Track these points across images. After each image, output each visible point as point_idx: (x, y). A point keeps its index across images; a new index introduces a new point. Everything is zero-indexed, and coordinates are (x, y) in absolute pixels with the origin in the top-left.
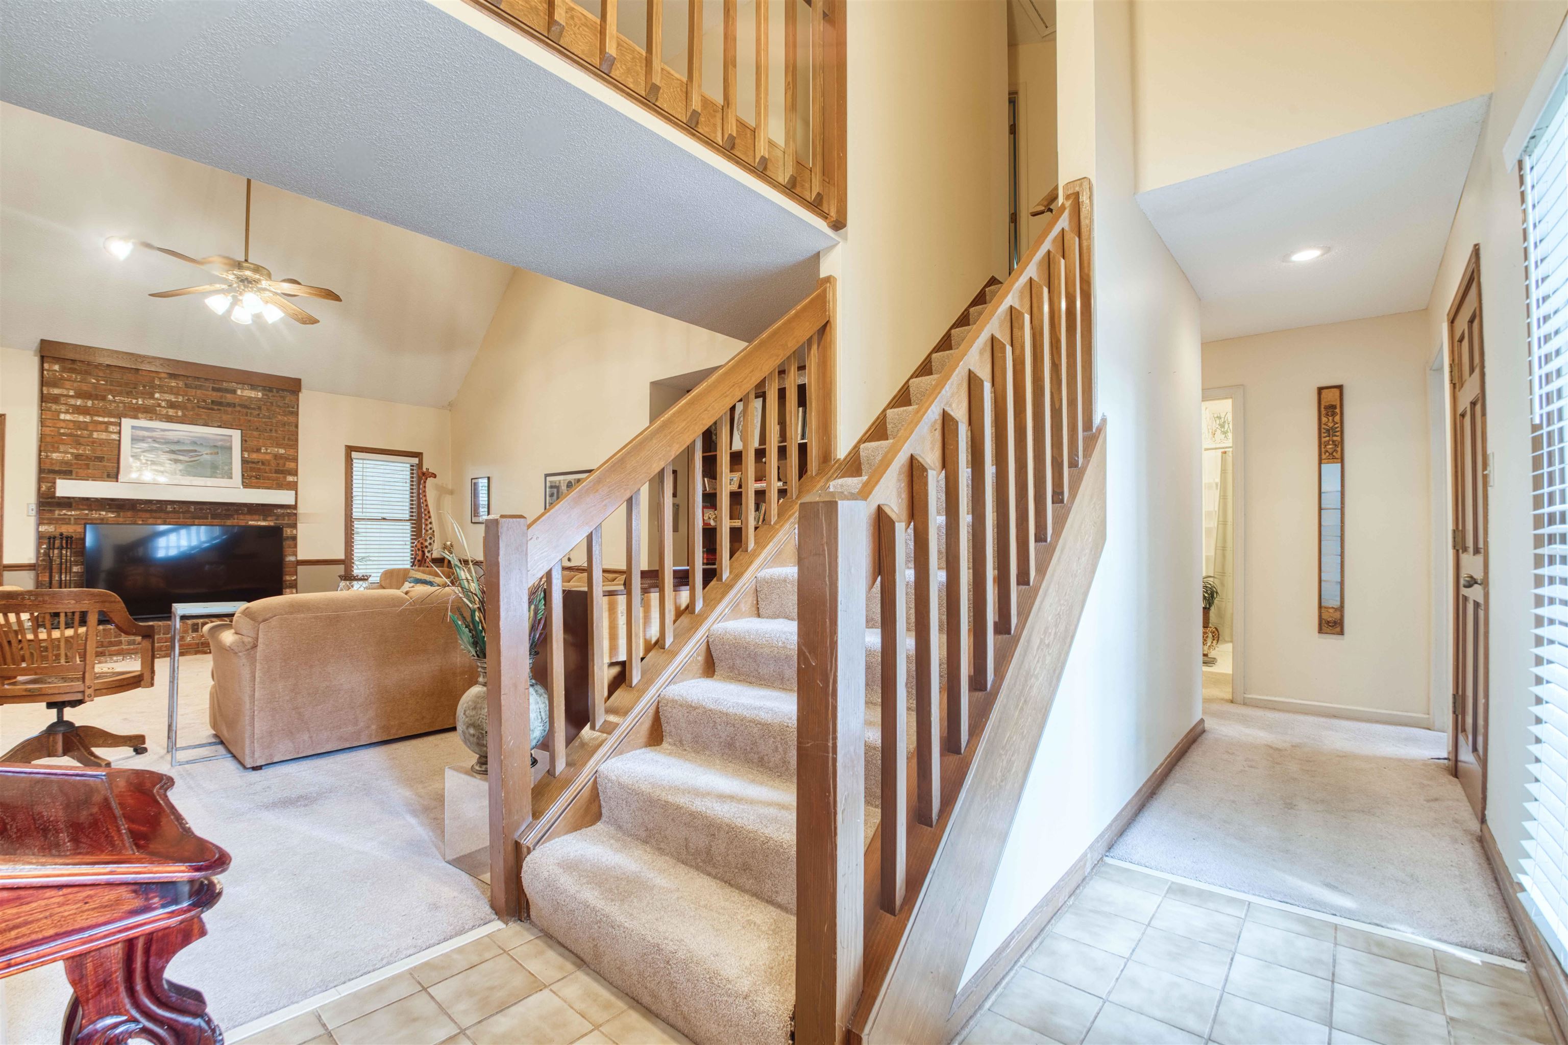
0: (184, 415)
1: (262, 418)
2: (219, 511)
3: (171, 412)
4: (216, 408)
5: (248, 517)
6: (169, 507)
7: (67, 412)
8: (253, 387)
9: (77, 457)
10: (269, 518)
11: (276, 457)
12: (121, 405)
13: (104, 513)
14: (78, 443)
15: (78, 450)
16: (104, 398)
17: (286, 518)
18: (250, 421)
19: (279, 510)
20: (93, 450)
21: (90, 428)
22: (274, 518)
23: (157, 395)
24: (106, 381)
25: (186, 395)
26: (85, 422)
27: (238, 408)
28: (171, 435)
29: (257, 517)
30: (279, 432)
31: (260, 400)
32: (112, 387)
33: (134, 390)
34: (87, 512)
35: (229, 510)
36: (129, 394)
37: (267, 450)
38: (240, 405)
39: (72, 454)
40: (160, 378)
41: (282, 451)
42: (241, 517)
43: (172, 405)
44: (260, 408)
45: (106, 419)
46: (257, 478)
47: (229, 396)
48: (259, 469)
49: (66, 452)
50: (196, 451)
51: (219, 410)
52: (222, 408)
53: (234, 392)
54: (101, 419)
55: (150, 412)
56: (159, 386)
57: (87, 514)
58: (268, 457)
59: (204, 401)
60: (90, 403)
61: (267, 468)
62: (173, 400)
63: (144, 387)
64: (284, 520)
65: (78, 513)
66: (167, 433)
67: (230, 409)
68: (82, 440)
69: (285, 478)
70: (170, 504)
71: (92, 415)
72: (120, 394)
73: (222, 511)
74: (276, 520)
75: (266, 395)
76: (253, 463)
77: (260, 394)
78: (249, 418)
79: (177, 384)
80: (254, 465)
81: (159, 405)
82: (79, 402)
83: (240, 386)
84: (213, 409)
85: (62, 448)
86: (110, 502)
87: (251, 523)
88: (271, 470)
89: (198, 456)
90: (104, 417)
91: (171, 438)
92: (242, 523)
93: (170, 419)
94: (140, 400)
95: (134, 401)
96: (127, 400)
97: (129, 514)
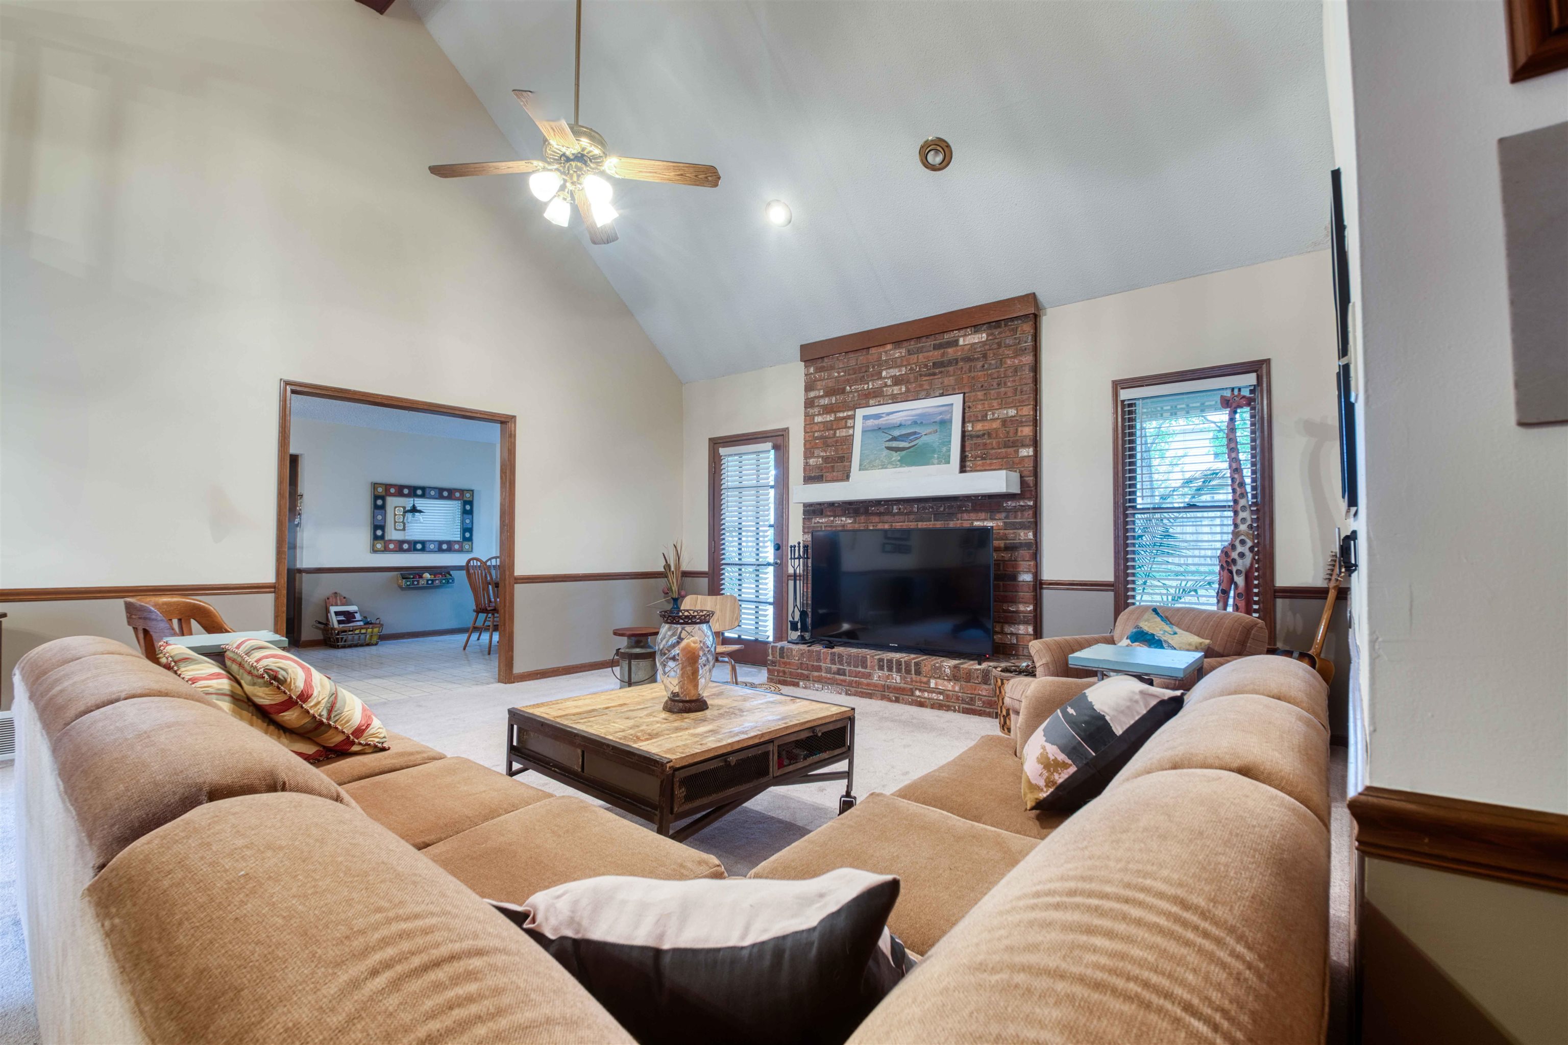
0: (908, 390)
1: (987, 370)
2: (942, 509)
3: (896, 390)
4: (937, 371)
5: (973, 516)
6: (895, 507)
7: (819, 414)
8: (976, 328)
9: (826, 459)
10: (998, 516)
11: (1005, 422)
12: (856, 394)
13: (844, 519)
14: (826, 446)
15: (826, 452)
16: (843, 391)
17: (1019, 514)
18: (973, 378)
19: (1009, 503)
20: (836, 451)
21: (834, 427)
22: (1003, 515)
23: (884, 373)
24: (845, 372)
25: (909, 364)
26: (831, 421)
27: (961, 364)
28: (896, 419)
29: (982, 515)
30: (1009, 384)
31: (984, 343)
32: (849, 377)
33: (865, 374)
34: (832, 519)
35: (951, 507)
36: (862, 380)
37: (993, 414)
38: (963, 359)
39: (822, 457)
40: (886, 352)
41: (1012, 412)
42: (965, 516)
43: (897, 381)
44: (985, 356)
45: (845, 414)
46: (983, 459)
47: (950, 350)
48: (985, 444)
49: (818, 457)
50: (915, 433)
51: (941, 372)
52: (943, 369)
53: (955, 343)
54: (841, 415)
55: (876, 395)
56: (886, 361)
57: (833, 521)
58: (996, 425)
59: (926, 366)
60: (834, 400)
61: (994, 442)
62: (898, 374)
63: (873, 367)
64: (1015, 518)
65: (826, 520)
66: (891, 417)
67: (951, 369)
68: (829, 441)
69: (1017, 452)
70: (895, 504)
71: (835, 412)
72: (856, 382)
73: (944, 510)
74: (1007, 517)
75: (992, 334)
76: (978, 436)
77: (984, 335)
78: (972, 374)
79: (901, 353)
80: (979, 441)
81: (886, 386)
82: (826, 401)
83: (962, 333)
84: (934, 374)
85: (816, 452)
86: (849, 506)
87: (976, 524)
88: (999, 443)
89: (917, 438)
90: (843, 411)
91: (895, 421)
92: (966, 525)
93: (895, 399)
94: (870, 384)
95: (866, 387)
96: (860, 387)
97: (862, 518)
